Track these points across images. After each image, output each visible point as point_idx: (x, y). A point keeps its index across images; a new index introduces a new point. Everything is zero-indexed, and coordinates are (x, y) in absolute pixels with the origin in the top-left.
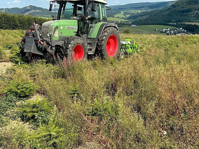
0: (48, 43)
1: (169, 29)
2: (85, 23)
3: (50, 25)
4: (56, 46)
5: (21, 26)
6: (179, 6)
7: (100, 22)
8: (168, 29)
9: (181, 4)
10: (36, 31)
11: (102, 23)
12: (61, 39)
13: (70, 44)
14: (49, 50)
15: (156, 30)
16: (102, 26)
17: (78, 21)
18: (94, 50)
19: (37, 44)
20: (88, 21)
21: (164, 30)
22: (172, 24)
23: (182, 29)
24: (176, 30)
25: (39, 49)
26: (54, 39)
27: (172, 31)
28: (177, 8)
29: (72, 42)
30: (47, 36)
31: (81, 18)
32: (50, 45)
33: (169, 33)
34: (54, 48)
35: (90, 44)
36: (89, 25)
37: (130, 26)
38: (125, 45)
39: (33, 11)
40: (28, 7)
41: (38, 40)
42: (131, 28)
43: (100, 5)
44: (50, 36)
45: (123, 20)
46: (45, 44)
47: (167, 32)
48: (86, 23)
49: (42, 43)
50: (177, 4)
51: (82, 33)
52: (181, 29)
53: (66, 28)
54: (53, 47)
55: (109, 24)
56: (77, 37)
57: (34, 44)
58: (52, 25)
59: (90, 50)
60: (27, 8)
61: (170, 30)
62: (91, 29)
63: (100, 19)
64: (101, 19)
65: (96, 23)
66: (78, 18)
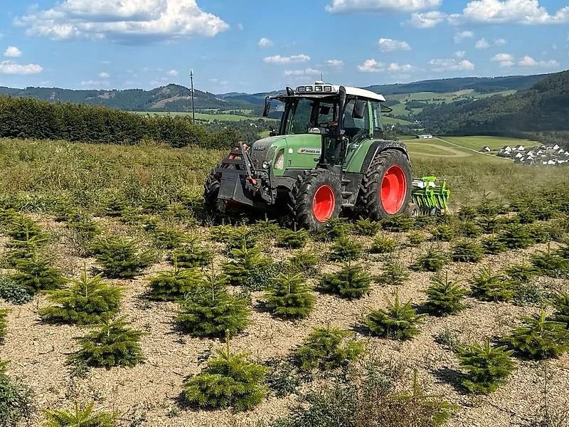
0: (264, 183)
1: (521, 148)
2: (338, 142)
3: (268, 146)
4: (279, 187)
6: (554, 89)
7: (370, 138)
8: (519, 149)
9: (561, 82)
10: (243, 159)
11: (373, 141)
12: (290, 173)
13: (310, 183)
14: (265, 196)
15: (487, 149)
16: (373, 147)
17: (324, 137)
18: (354, 198)
19: (243, 184)
20: (344, 138)
21: (508, 149)
22: (531, 134)
23: (559, 149)
24: (540, 152)
25: (247, 193)
26: (275, 173)
27: (530, 153)
28: (548, 93)
29: (314, 180)
30: (263, 168)
31: (328, 130)
32: (267, 186)
33: (522, 159)
34: (274, 193)
35: (345, 184)
36: (345, 146)
37: (418, 137)
38: (421, 189)
39: (177, 98)
40: (164, 87)
41: (247, 176)
42: (419, 142)
43: (369, 103)
44: (269, 168)
45: (403, 123)
46: (259, 184)
47: (517, 156)
48: (341, 141)
49: (254, 181)
50: (550, 82)
51: (332, 162)
52: (556, 147)
53: (299, 151)
54: (273, 189)
55: (389, 143)
56: (319, 169)
57: (238, 184)
58: (272, 146)
59: (347, 197)
60: (163, 91)
61: (527, 151)
62: (351, 154)
63: (369, 133)
64: (371, 132)
65: (360, 140)
66: (324, 131)
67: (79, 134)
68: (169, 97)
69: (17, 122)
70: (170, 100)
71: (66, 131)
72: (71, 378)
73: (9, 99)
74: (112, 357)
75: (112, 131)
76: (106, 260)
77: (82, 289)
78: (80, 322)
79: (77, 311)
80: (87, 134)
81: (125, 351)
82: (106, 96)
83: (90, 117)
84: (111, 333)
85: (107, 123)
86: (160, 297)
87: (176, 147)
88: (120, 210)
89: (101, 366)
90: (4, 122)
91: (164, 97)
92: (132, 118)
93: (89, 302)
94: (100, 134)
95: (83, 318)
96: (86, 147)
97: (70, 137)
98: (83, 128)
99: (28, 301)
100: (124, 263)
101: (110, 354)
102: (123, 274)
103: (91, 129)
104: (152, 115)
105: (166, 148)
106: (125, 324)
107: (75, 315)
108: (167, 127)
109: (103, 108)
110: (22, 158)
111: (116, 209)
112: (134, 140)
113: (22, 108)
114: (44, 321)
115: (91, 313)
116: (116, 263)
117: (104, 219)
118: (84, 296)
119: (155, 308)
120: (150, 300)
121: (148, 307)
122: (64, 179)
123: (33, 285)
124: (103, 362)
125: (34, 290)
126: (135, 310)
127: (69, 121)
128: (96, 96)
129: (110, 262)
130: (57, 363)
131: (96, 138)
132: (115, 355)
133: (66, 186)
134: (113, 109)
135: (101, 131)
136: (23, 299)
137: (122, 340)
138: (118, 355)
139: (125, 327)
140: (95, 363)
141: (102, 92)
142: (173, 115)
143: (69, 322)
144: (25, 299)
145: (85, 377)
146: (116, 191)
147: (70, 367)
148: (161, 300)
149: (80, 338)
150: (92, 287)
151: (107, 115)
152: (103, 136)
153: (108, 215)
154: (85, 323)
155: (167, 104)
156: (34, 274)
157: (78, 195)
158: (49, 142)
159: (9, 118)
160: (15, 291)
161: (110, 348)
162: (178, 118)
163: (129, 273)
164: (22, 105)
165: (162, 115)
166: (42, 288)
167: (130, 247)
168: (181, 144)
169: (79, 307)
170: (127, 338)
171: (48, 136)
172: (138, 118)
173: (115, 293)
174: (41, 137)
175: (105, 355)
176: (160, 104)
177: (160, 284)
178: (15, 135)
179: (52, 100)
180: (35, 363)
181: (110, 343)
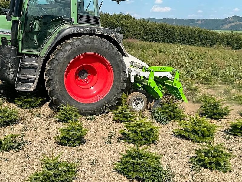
5: (180, 40)
39: (237, 23)
40: (231, 17)
60: (230, 20)
67: (185, 41)
68: (233, 22)
69: (158, 35)
70: (233, 24)
71: (179, 40)
72: (192, 171)
73: (155, 24)
74: (214, 165)
75: (201, 40)
76: (205, 108)
77: (196, 123)
78: (194, 140)
79: (193, 134)
80: (189, 41)
81: (222, 164)
82: (200, 22)
83: (191, 33)
84: (214, 151)
85: (199, 36)
86: (236, 133)
87: (234, 49)
88: (209, 81)
89: (207, 168)
90: (152, 34)
91: (230, 22)
92: (212, 34)
93: (199, 130)
94: (195, 41)
95: (196, 138)
96: (189, 48)
97: (181, 42)
98: (187, 38)
99: (167, 123)
100: (215, 111)
101: (213, 163)
102: (214, 117)
103: (191, 39)
104: (223, 32)
105: (229, 49)
106: (222, 148)
107: (192, 136)
108: (230, 38)
109: (198, 28)
110: (160, 51)
111: (207, 80)
112: (211, 45)
113: (161, 28)
114: (175, 136)
115: (200, 136)
116: (211, 110)
117: (200, 85)
118: (196, 126)
119: (233, 140)
120: (231, 134)
121: (229, 138)
122: (180, 62)
123: (170, 116)
124: (209, 166)
125: (170, 119)
126: (222, 138)
127: (181, 35)
128: (194, 22)
129: (207, 109)
130: (184, 161)
131: (193, 43)
132: (216, 164)
133: (181, 67)
134: (202, 29)
135: (196, 40)
136: (165, 122)
137: (220, 157)
138: (218, 164)
139: (222, 150)
140: (204, 166)
141: (198, 20)
142: (234, 32)
143: (189, 139)
144: (166, 122)
145: (199, 172)
146: (206, 71)
147: (190, 164)
148: (237, 136)
149: (197, 150)
150: (201, 122)
151: (200, 32)
152: (196, 42)
153: (202, 83)
154: (196, 141)
155: (231, 26)
156: (170, 111)
157: (188, 72)
158: (171, 44)
159: (154, 33)
160: (161, 118)
161: (214, 160)
162: (237, 34)
163: (217, 116)
164: (161, 27)
165: (228, 32)
166: (174, 118)
167: (219, 102)
168: (237, 48)
169: (194, 131)
170: (223, 156)
171: (170, 42)
172: (215, 33)
173: (213, 128)
174: (167, 42)
175: (211, 163)
176: (228, 26)
177: (238, 127)
178: (156, 41)
179: (174, 24)
180: (172, 158)
181: (213, 157)
